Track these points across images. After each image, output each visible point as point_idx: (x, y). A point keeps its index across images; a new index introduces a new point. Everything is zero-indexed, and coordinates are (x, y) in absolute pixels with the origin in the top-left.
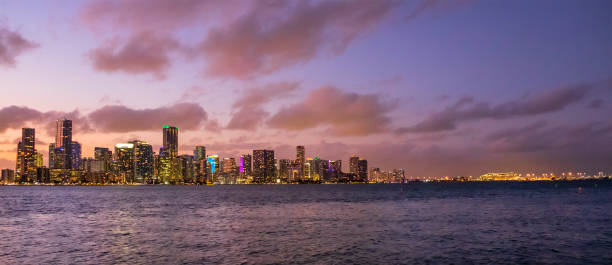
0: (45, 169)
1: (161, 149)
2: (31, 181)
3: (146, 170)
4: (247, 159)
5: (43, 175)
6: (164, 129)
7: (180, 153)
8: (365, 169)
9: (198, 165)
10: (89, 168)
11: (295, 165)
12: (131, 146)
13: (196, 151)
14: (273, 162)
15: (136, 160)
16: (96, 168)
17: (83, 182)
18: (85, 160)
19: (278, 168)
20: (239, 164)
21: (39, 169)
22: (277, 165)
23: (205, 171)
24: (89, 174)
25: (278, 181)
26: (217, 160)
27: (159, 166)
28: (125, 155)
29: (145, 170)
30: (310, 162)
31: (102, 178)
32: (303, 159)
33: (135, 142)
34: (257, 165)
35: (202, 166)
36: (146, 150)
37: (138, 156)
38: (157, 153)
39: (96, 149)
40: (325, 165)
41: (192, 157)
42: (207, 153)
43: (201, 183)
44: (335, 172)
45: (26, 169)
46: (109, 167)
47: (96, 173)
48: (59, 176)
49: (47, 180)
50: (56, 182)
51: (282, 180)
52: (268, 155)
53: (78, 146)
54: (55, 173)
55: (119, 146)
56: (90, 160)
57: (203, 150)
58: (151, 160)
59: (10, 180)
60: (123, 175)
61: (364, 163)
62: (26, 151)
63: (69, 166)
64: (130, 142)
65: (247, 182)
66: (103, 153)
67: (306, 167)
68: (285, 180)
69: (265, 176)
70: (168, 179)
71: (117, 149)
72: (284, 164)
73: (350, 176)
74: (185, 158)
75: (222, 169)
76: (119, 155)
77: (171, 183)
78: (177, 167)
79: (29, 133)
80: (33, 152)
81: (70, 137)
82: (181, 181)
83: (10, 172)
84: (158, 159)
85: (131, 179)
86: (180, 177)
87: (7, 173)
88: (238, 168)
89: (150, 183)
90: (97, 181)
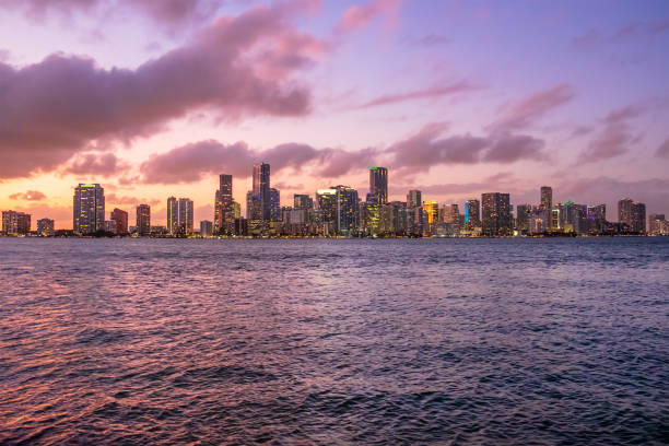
0: (243, 220)
1: (368, 195)
2: (229, 234)
3: (351, 220)
4: (473, 205)
5: (241, 227)
6: (372, 171)
7: (391, 199)
8: (642, 217)
9: (413, 214)
10: (288, 219)
11: (538, 212)
12: (333, 192)
13: (410, 196)
14: (509, 208)
15: (339, 208)
16: (296, 219)
17: (281, 235)
18: (284, 209)
19: (515, 217)
20: (463, 211)
21: (237, 221)
22: (514, 213)
23: (421, 220)
24: (289, 225)
25: (516, 233)
26: (435, 206)
27: (367, 215)
28: (327, 202)
29: (349, 220)
30: (560, 207)
31: (305, 231)
32: (550, 205)
33: (338, 188)
34: (487, 213)
35: (417, 216)
36: (350, 196)
37: (342, 204)
38: (364, 199)
39: (296, 196)
40: (582, 211)
41: (404, 204)
42: (423, 198)
43: (416, 236)
44: (597, 221)
45: (224, 220)
46: (308, 217)
47: (295, 224)
48: (258, 227)
49: (245, 233)
50: (254, 235)
51: (520, 232)
52: (502, 200)
53: (276, 194)
54: (253, 224)
55: (321, 192)
56: (290, 209)
57: (419, 194)
58: (356, 207)
59: (209, 232)
60: (325, 225)
61: (641, 208)
62: (223, 201)
63: (267, 217)
64: (332, 188)
65: (474, 234)
66: (304, 200)
67: (555, 215)
68: (524, 232)
69: (498, 227)
70: (376, 231)
71: (318, 196)
72: (522, 209)
73: (618, 225)
74: (397, 205)
75: (442, 219)
76: (320, 203)
77: (381, 236)
78: (387, 216)
79: (226, 181)
80: (231, 201)
81: (268, 184)
82: (390, 233)
83: (209, 224)
84: (365, 208)
85: (334, 232)
86: (391, 228)
87: (206, 225)
88: (462, 217)
89: (355, 236)
90: (297, 234)
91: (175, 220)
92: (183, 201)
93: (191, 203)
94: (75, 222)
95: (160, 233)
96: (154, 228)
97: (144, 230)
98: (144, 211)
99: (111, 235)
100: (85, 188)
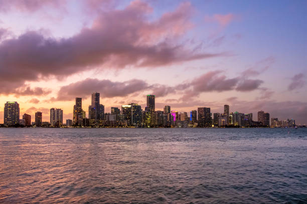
0: (87, 119)
1: (146, 108)
2: (80, 126)
3: (138, 119)
4: (193, 113)
5: (86, 123)
6: (148, 97)
7: (156, 110)
8: (268, 119)
9: (166, 117)
10: (108, 118)
11: (223, 116)
12: (130, 106)
13: (165, 109)
14: (210, 115)
15: (132, 114)
16: (112, 119)
17: (105, 126)
18: (106, 114)
19: (213, 118)
20: (189, 116)
21: (84, 120)
22: (212, 117)
23: (170, 120)
24: (109, 122)
25: (213, 126)
26: (177, 113)
27: (145, 118)
28: (127, 111)
30: (232, 114)
31: (116, 124)
32: (228, 113)
33: (132, 104)
34: (200, 116)
35: (168, 117)
36: (137, 108)
37: (133, 112)
38: (144, 109)
39: (112, 108)
40: (243, 116)
41: (163, 112)
43: (168, 127)
44: (248, 121)
45: (78, 119)
46: (118, 118)
47: (112, 121)
48: (94, 123)
49: (88, 125)
50: (92, 126)
51: (215, 125)
52: (207, 111)
53: (102, 107)
54: (92, 121)
55: (124, 106)
56: (109, 114)
57: (169, 108)
58: (140, 114)
59: (70, 125)
60: (126, 122)
61: (268, 115)
62: (77, 110)
63: (98, 117)
64: (129, 104)
65: (194, 126)
66: (116, 110)
67: (230, 117)
68: (217, 125)
69: (205, 123)
70: (149, 124)
71: (123, 108)
72: (216, 115)
73: (258, 123)
74: (159, 112)
75: (180, 119)
76: (124, 111)
77: (152, 127)
78: (155, 117)
79: (79, 101)
80: (81, 110)
81: (99, 102)
82: (156, 125)
83: (70, 121)
84: (144, 113)
85: (130, 125)
86: (156, 123)
87: (69, 121)
88: (189, 118)
89: (140, 127)
90: (112, 126)
91: (54, 119)
92: (58, 110)
93: (62, 111)
94: (5, 120)
95: (47, 125)
96: (43, 123)
97: (39, 124)
98: (39, 115)
99: (22, 126)
100: (9, 104)
